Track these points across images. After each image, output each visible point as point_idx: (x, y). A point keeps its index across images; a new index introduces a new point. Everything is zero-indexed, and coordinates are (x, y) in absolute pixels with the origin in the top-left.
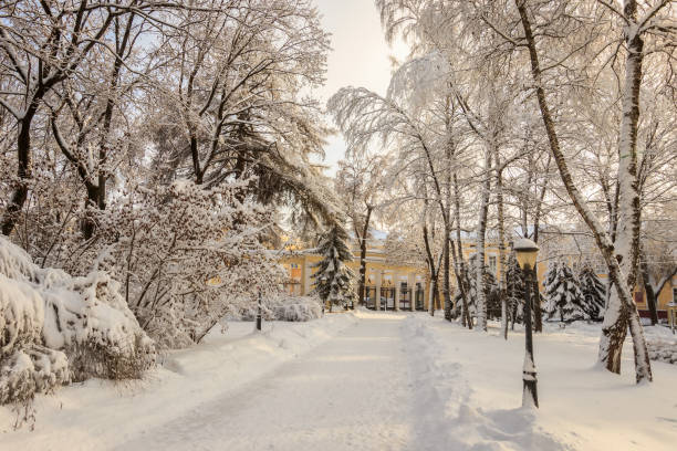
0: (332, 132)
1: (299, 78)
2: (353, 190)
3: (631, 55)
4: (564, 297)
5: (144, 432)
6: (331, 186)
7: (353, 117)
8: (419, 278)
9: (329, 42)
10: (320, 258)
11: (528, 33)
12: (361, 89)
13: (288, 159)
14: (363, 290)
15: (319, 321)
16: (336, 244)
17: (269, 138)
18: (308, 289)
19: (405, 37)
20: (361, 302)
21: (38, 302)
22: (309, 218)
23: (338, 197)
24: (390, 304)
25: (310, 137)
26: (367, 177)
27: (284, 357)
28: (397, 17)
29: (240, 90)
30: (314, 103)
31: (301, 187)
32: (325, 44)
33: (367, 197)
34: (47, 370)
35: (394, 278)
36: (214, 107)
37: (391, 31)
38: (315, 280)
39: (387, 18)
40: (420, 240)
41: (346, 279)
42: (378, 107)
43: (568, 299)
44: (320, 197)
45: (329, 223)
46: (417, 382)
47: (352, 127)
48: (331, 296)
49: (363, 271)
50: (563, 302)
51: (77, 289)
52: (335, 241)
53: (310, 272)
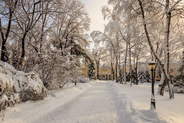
0: (91, 42)
1: (84, 29)
2: (96, 55)
3: (168, 17)
4: (141, 77)
5: (41, 117)
6: (91, 54)
7: (96, 37)
8: (110, 73)
9: (90, 21)
10: (89, 69)
11: (142, 11)
12: (98, 31)
13: (82, 48)
14: (98, 76)
15: (89, 82)
16: (92, 66)
17: (78, 43)
18: (86, 76)
19: (108, 19)
20: (98, 78)
21: (11, 80)
22: (86, 61)
23: (93, 56)
24: (104, 79)
25: (87, 43)
26: (99, 52)
27: (81, 92)
28: (106, 14)
29: (71, 32)
30: (87, 35)
31: (85, 54)
32: (89, 21)
33: (99, 56)
34: (12, 100)
35: (104, 73)
36: (65, 37)
37: (105, 17)
38: (88, 74)
39: (104, 14)
40: (110, 65)
41: (94, 74)
42: (101, 35)
43: (143, 77)
44: (89, 56)
45: (91, 62)
46: (115, 98)
47: (96, 40)
48: (91, 77)
49: (98, 72)
50: (141, 78)
51: (26, 76)
52: (92, 65)
53: (87, 72)
